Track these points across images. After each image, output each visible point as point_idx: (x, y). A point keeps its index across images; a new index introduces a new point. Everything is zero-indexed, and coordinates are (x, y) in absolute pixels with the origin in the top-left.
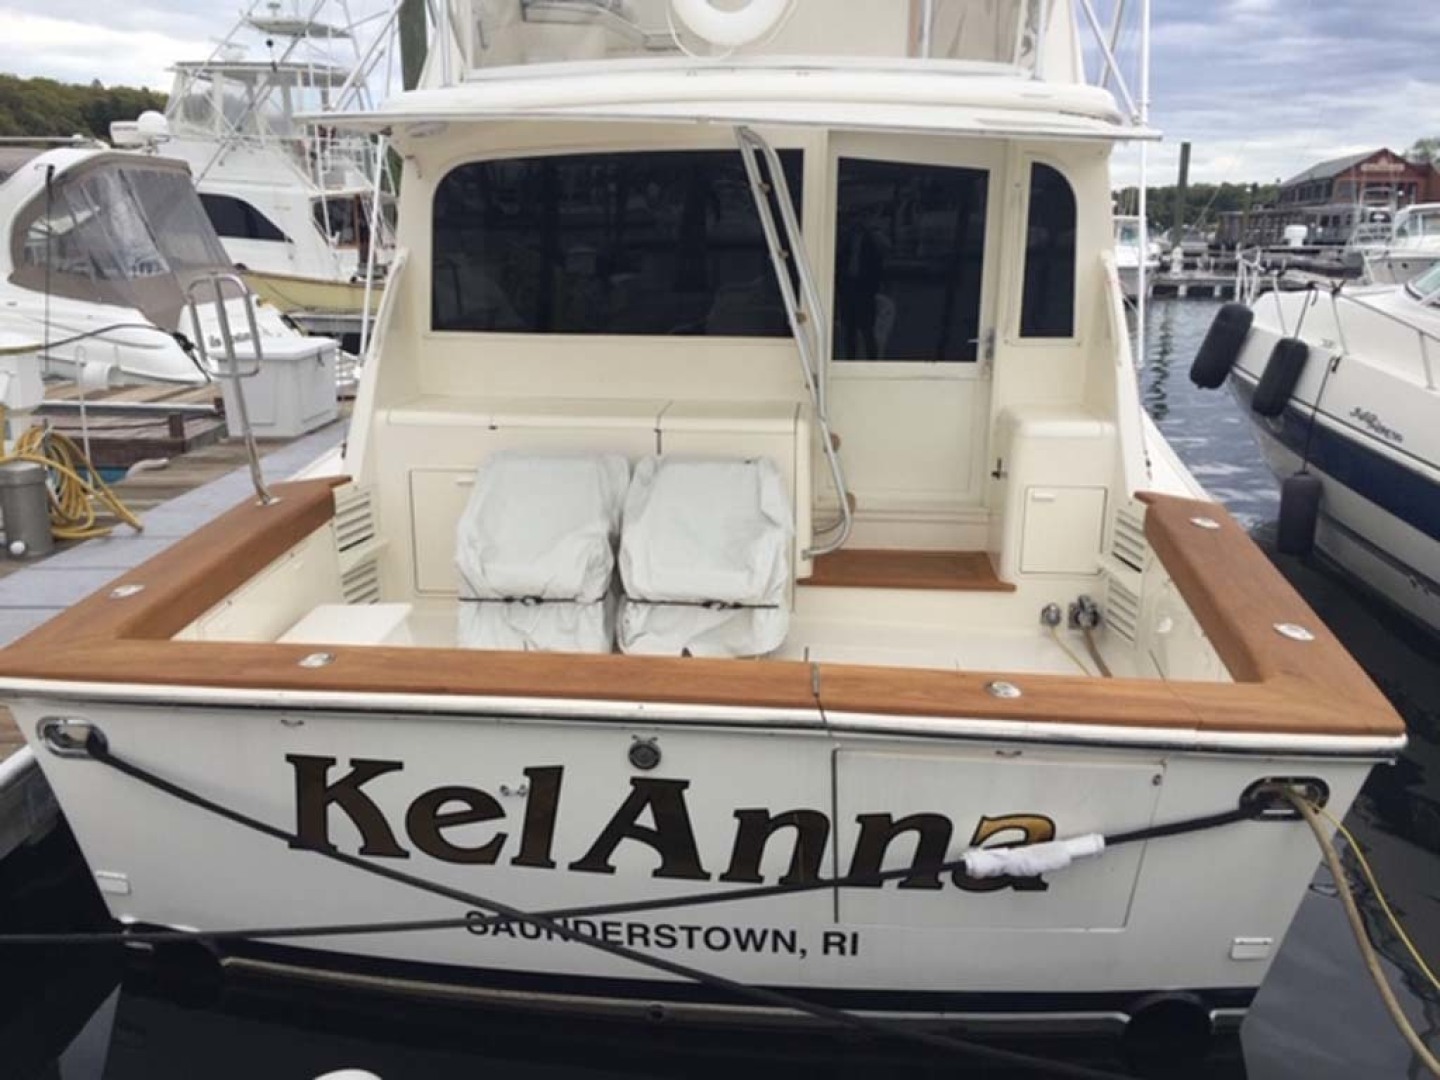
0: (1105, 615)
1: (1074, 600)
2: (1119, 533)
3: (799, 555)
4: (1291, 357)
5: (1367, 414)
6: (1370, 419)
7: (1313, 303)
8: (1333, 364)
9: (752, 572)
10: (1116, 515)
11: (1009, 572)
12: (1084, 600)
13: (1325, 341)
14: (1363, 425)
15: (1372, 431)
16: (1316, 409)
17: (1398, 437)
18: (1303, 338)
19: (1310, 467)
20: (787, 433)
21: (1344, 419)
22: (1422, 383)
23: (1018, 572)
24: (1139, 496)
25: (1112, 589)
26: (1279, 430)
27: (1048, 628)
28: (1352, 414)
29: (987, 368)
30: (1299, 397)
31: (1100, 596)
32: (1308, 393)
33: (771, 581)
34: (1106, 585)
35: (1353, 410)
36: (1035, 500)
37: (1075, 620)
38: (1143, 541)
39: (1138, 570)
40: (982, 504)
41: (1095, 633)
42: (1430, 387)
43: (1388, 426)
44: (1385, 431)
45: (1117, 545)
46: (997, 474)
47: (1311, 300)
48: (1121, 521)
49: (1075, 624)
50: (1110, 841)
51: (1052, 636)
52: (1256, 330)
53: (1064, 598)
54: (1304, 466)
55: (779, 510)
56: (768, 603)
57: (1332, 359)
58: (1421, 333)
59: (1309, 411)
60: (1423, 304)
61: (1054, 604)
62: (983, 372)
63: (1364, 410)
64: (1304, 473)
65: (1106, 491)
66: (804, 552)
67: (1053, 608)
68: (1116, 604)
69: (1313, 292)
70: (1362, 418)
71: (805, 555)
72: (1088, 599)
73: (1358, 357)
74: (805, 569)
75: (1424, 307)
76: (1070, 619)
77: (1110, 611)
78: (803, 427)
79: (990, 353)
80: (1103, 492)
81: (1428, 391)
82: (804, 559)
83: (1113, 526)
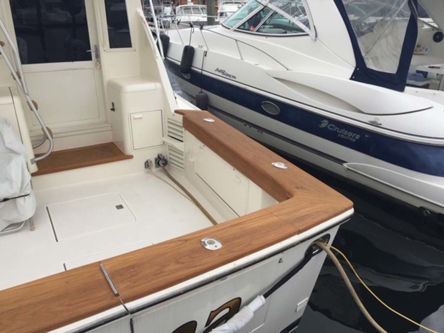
0: (168, 160)
1: (156, 156)
2: (169, 127)
3: (29, 163)
4: (189, 52)
5: (221, 70)
6: (223, 72)
7: (193, 32)
8: (205, 54)
9: (11, 181)
10: (167, 120)
11: (129, 150)
12: (160, 155)
13: (199, 46)
14: (220, 74)
15: (224, 76)
16: (202, 70)
17: (234, 77)
18: (192, 45)
19: (203, 90)
20: (10, 104)
21: (213, 72)
22: (239, 58)
23: (133, 150)
24: (177, 112)
25: (170, 149)
26: (189, 78)
27: (148, 170)
28: (215, 71)
29: (98, 63)
30: (195, 66)
31: (165, 153)
32: (198, 64)
33: (22, 183)
34: (167, 148)
35: (216, 69)
36: (135, 119)
37: (158, 164)
38: (183, 130)
39: (182, 141)
40: (106, 122)
41: (166, 167)
42: (242, 59)
43: (230, 74)
44: (229, 76)
45: (169, 132)
46: (113, 109)
47: (192, 31)
48: (169, 122)
49: (158, 165)
50: (266, 296)
51: (150, 173)
52: (171, 43)
53: (152, 156)
54: (201, 90)
55: (15, 145)
56: (23, 194)
57: (204, 52)
58: (236, 40)
59: (200, 71)
60: (231, 31)
61: (149, 160)
62: (96, 65)
63: (220, 69)
64: (201, 92)
65: (161, 111)
66: (32, 160)
67: (149, 161)
68: (172, 155)
69: (193, 28)
70: (219, 72)
71: (32, 161)
72: (161, 155)
73: (212, 50)
74: (34, 168)
75: (232, 32)
76: (156, 163)
77: (170, 158)
78: (17, 100)
79: (98, 56)
80: (160, 111)
81: (241, 60)
82: (32, 163)
83: (166, 125)
